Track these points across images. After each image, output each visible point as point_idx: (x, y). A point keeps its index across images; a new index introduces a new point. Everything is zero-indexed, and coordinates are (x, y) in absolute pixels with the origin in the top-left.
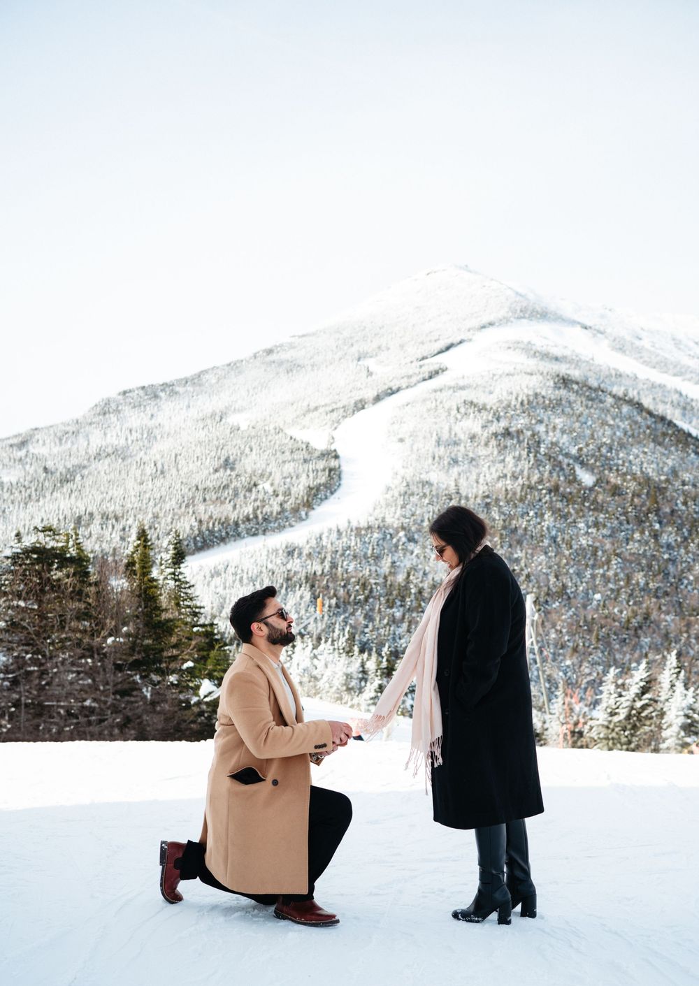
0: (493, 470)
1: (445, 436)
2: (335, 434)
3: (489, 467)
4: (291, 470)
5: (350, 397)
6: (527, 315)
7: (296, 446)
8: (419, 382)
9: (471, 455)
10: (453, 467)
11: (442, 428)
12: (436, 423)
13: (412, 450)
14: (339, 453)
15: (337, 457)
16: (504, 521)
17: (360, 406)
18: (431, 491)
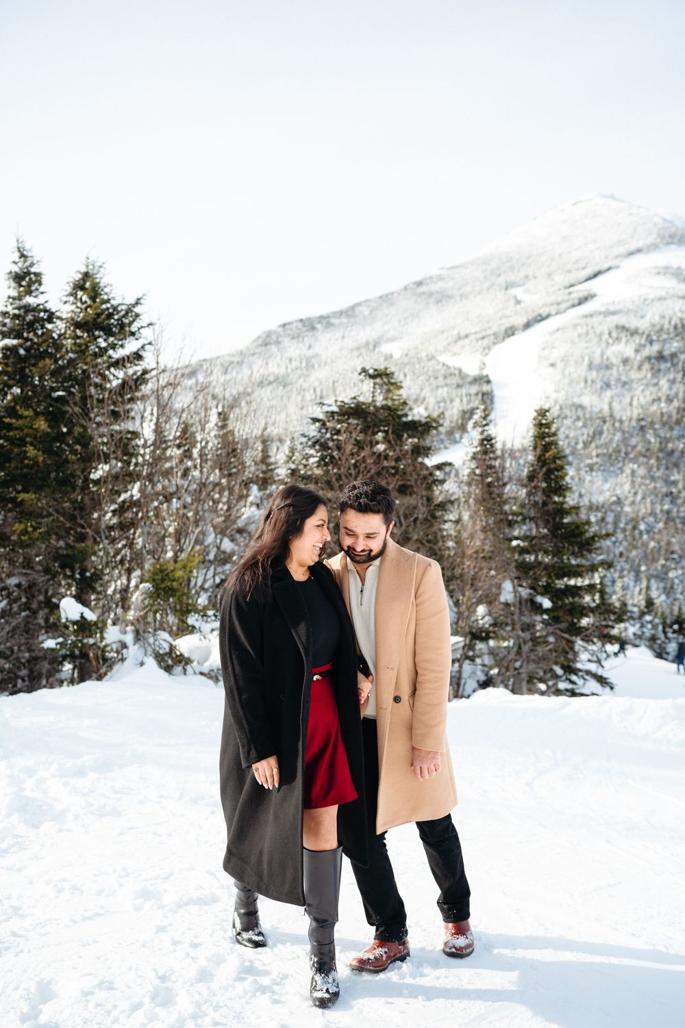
0: (647, 393)
1: (597, 360)
2: (486, 360)
3: (643, 390)
4: (445, 395)
5: (501, 325)
6: (676, 240)
7: (448, 372)
8: (568, 308)
9: (624, 378)
10: (606, 390)
11: (594, 353)
12: (587, 348)
13: (564, 375)
14: (492, 378)
15: (488, 382)
16: (661, 443)
17: (510, 332)
18: (584, 414)
